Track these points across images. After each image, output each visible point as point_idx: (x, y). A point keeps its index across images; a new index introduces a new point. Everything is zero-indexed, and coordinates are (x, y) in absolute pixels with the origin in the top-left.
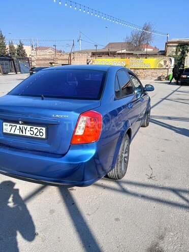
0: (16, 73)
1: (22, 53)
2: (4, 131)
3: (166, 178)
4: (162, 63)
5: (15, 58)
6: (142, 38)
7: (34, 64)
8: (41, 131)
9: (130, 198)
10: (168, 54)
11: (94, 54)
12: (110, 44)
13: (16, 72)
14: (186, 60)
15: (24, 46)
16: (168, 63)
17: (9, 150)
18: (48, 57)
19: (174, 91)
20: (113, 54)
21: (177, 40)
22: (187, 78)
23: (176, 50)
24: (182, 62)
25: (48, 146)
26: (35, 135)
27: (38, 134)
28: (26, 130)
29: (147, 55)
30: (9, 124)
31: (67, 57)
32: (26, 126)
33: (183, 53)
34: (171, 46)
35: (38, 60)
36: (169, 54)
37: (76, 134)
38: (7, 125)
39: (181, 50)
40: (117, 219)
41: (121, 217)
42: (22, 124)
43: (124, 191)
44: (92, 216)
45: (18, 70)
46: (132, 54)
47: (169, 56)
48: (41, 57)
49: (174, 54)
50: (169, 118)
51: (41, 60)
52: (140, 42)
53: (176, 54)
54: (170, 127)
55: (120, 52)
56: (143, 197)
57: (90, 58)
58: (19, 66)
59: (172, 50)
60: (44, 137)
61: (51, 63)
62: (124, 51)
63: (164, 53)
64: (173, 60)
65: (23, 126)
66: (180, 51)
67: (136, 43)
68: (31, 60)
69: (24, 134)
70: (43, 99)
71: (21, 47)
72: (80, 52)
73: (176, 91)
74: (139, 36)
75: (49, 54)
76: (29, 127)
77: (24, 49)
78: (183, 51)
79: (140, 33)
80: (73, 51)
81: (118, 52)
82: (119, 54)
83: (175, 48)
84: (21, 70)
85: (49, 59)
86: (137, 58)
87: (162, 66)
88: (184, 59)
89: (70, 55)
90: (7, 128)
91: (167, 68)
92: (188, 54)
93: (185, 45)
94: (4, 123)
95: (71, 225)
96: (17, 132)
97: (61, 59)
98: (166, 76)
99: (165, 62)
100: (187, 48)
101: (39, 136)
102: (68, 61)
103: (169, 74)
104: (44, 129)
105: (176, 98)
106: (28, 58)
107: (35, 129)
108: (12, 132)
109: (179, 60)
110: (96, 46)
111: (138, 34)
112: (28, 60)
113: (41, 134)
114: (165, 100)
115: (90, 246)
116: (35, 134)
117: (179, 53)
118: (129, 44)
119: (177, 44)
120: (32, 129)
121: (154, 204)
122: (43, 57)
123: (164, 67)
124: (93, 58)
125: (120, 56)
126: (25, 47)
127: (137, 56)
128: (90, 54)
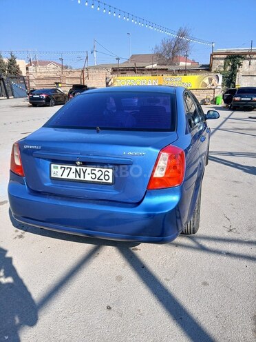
0: (8, 98)
1: (14, 69)
2: (52, 176)
3: (250, 230)
4: (207, 81)
5: (5, 77)
6: (176, 48)
7: (33, 85)
8: (107, 173)
9: (213, 257)
10: (213, 70)
11: (115, 70)
12: (133, 57)
13: (8, 96)
14: (237, 77)
15: (17, 60)
16: (214, 81)
17: (61, 200)
18: (52, 75)
19: (227, 118)
20: (141, 70)
21: (224, 50)
22: (241, 101)
23: (225, 63)
24: (232, 80)
25: (117, 193)
26: (98, 179)
27: (102, 177)
28: (84, 173)
29: (185, 71)
30: (59, 166)
31: (78, 74)
32: (84, 168)
33: (234, 68)
34: (217, 59)
35: (38, 79)
36: (215, 69)
37: (155, 176)
38: (57, 167)
39: (231, 64)
40: (205, 284)
41: (208, 281)
42: (80, 165)
43: (203, 249)
44: (172, 281)
45: (10, 93)
46: (166, 70)
47: (215, 72)
48: (42, 76)
49: (222, 69)
50: (231, 154)
51: (43, 79)
52: (173, 54)
53: (225, 69)
54: (236, 166)
55: (150, 67)
56: (228, 254)
57: (111, 76)
58: (11, 87)
59: (219, 64)
60: (110, 181)
61: (57, 84)
62: (155, 66)
63: (208, 68)
64: (221, 77)
65: (81, 168)
66: (229, 65)
67: (168, 55)
68: (29, 80)
69: (82, 178)
70: (98, 132)
71: (12, 62)
72: (96, 68)
73: (228, 118)
74: (173, 45)
75: (53, 70)
76: (89, 169)
77: (17, 64)
78: (233, 64)
79: (173, 42)
80: (86, 66)
81: (147, 67)
82: (148, 70)
83: (222, 62)
84: (15, 93)
85: (53, 78)
86: (174, 74)
87: (206, 85)
88: (235, 75)
89: (83, 71)
90: (57, 171)
91: (213, 88)
92: (240, 69)
93: (235, 57)
94: (52, 165)
95: (150, 294)
96: (72, 176)
97: (71, 78)
98: (211, 99)
99: (210, 80)
100: (239, 60)
101: (104, 181)
102: (79, 80)
103: (216, 95)
104: (111, 171)
105: (231, 128)
106: (23, 77)
107: (98, 172)
108: (65, 176)
109: (228, 77)
110: (118, 59)
111: (171, 43)
112: (24, 80)
113: (107, 177)
114: (218, 131)
115: (181, 318)
116: (97, 177)
117: (228, 68)
118: (160, 55)
119: (225, 56)
120: (93, 172)
121: (245, 262)
122: (45, 74)
123: (209, 87)
124: (115, 76)
125: (150, 72)
126: (18, 62)
127: (173, 73)
128: (110, 71)
